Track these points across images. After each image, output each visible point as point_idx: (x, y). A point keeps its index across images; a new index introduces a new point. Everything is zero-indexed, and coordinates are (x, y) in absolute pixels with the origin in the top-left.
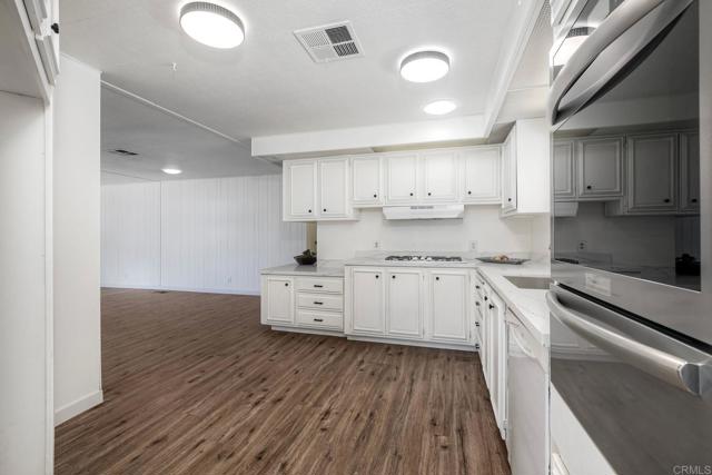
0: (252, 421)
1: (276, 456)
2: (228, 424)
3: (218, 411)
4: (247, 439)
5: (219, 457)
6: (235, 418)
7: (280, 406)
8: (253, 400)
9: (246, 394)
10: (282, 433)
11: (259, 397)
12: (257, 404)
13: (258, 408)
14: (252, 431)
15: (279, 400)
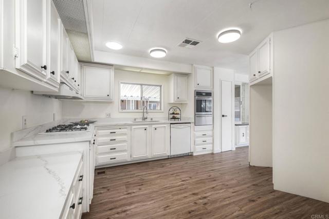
0: (212, 191)
1: (210, 179)
2: (221, 195)
3: (225, 203)
4: (216, 186)
5: (227, 185)
6: (218, 195)
7: (196, 191)
8: (205, 201)
9: (206, 206)
10: (204, 183)
11: (201, 201)
12: (205, 198)
13: (205, 195)
14: (213, 188)
15: (194, 194)
